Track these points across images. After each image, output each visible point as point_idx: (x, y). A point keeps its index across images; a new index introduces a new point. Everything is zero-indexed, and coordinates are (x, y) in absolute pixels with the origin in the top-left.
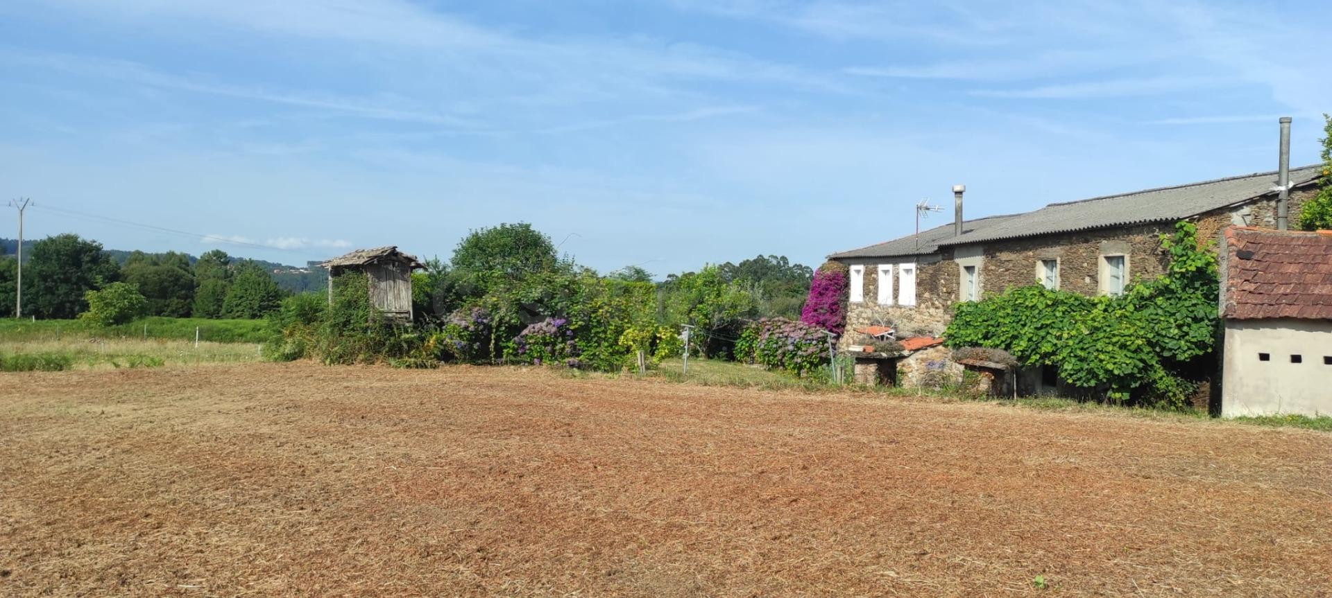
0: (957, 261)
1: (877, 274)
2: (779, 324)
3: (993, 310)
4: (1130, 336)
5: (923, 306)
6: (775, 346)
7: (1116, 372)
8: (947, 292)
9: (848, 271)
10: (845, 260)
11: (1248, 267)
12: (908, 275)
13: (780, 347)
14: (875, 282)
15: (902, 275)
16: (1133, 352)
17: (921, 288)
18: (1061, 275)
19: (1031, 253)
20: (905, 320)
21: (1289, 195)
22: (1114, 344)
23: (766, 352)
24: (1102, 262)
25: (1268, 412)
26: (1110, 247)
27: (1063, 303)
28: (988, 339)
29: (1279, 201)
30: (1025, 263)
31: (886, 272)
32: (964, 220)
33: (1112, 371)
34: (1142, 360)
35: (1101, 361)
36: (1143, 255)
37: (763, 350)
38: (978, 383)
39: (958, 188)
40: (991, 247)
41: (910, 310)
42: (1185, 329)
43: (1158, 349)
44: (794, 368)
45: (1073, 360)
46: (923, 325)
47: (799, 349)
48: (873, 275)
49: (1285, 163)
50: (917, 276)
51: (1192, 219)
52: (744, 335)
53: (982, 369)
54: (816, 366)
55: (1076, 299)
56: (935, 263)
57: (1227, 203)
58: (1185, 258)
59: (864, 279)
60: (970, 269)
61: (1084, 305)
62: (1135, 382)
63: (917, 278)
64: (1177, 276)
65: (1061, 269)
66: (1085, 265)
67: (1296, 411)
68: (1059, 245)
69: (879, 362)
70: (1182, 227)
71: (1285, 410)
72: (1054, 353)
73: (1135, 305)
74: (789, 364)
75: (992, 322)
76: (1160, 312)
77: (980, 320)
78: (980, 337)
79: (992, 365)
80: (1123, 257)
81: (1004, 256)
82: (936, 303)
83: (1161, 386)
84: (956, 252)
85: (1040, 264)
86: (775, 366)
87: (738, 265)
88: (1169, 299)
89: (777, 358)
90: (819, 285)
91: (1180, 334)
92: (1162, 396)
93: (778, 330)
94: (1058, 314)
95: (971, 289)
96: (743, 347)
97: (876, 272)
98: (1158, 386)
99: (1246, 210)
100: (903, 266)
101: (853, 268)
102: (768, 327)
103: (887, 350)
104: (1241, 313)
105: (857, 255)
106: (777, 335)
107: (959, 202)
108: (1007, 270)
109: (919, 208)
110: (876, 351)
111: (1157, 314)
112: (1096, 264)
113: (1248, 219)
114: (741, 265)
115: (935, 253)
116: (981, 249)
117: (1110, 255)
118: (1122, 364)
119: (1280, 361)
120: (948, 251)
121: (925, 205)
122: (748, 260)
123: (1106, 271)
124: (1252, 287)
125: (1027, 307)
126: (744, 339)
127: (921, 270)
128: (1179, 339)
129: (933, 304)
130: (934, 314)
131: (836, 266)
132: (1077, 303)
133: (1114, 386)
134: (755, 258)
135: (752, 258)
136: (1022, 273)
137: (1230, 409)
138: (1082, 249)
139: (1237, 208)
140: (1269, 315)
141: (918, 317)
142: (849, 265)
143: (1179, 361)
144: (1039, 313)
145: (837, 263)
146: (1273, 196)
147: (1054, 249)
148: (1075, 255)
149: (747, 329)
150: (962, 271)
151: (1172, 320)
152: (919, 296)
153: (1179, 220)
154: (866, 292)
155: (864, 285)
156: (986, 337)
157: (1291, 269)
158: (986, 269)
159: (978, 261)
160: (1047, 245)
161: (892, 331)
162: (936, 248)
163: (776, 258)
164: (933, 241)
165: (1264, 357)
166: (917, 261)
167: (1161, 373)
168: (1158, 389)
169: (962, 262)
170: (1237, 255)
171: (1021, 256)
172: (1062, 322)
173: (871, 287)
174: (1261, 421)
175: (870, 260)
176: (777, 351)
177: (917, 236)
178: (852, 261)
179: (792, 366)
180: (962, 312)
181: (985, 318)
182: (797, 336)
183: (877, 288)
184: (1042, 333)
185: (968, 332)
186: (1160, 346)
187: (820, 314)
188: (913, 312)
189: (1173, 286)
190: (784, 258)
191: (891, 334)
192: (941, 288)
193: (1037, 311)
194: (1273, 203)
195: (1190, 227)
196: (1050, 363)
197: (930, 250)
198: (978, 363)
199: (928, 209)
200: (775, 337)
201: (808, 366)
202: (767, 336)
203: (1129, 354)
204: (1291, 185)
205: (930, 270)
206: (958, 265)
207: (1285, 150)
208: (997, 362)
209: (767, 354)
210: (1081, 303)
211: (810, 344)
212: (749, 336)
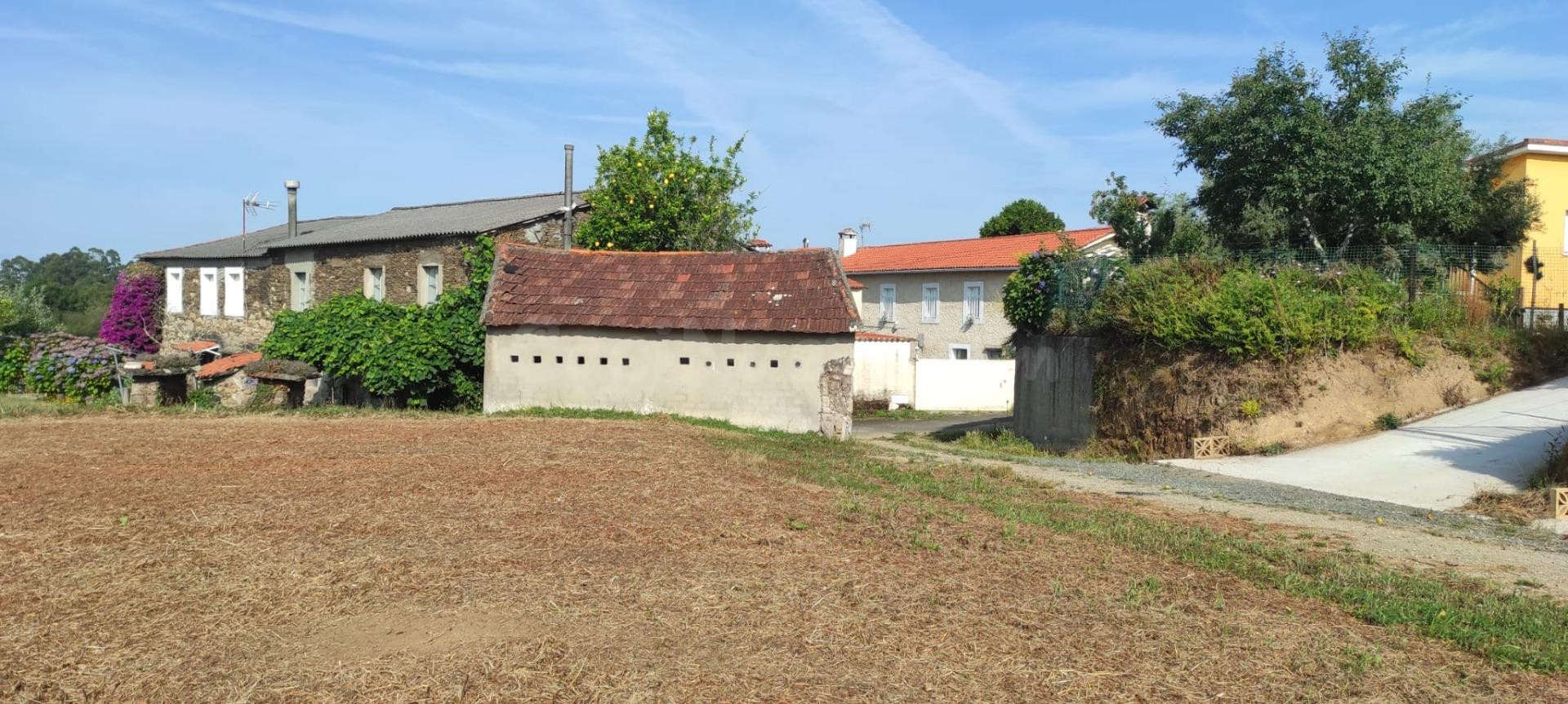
0: (288, 266)
1: (199, 278)
2: (58, 340)
3: (312, 320)
4: (426, 344)
5: (252, 316)
6: (51, 368)
7: (412, 379)
8: (278, 301)
9: (163, 275)
10: (161, 262)
11: (510, 280)
12: (235, 281)
13: (60, 369)
14: (196, 289)
15: (229, 281)
16: (430, 359)
17: (250, 297)
18: (386, 284)
19: (359, 261)
20: (232, 333)
21: (573, 215)
22: (413, 352)
23: (38, 377)
24: (421, 272)
25: (514, 406)
26: (427, 257)
27: (374, 313)
28: (305, 351)
29: (564, 220)
30: (354, 270)
31: (210, 277)
32: (298, 220)
33: (408, 378)
34: (436, 367)
35: (399, 368)
36: (453, 266)
37: (35, 374)
38: (273, 397)
39: (291, 184)
40: (322, 252)
41: (238, 321)
42: (481, 336)
43: (457, 356)
44: (76, 395)
45: (376, 369)
46: (253, 338)
47: (83, 370)
48: (194, 281)
49: (569, 186)
50: (246, 282)
51: (489, 234)
52: (8, 357)
53: (277, 382)
54: (108, 390)
55: (387, 309)
56: (264, 268)
57: (520, 220)
58: (482, 270)
59: (184, 285)
60: (301, 275)
61: (395, 315)
62: (431, 388)
63: (245, 284)
64: (477, 287)
65: (387, 278)
66: (407, 274)
67: (537, 404)
68: (384, 252)
69: (162, 379)
70: (481, 241)
71: (527, 404)
72: (362, 363)
73: (442, 314)
74: (70, 390)
75: (310, 334)
76: (462, 320)
77: (298, 331)
78: (296, 349)
79: (287, 377)
80: (437, 267)
81: (334, 262)
82: (267, 313)
83: (461, 391)
84: (286, 256)
85: (367, 271)
86: (52, 394)
87: (38, 261)
88: (470, 308)
89: (54, 384)
90: (124, 291)
91: (478, 341)
92: (463, 399)
93: (55, 349)
94: (368, 324)
95: (302, 296)
96: (7, 372)
97: (197, 275)
98: (458, 390)
99: (538, 227)
100: (229, 270)
101: (170, 271)
102: (41, 345)
103: (172, 366)
104: (496, 322)
105: (174, 255)
106: (54, 355)
107: (292, 199)
108: (337, 278)
109: (246, 204)
110: (157, 368)
111: (459, 323)
112: (415, 273)
113: (540, 235)
114: (43, 261)
115: (264, 257)
116: (311, 254)
117: (427, 265)
118: (418, 371)
119: (526, 361)
120: (278, 255)
121: (253, 201)
122: (54, 255)
123: (424, 279)
124: (507, 298)
125: (342, 317)
126: (9, 361)
127: (249, 275)
128: (477, 346)
129: (263, 314)
130: (265, 325)
131: (147, 269)
132: (387, 313)
133: (412, 393)
134: (67, 251)
135: (62, 250)
136: (351, 282)
137: (490, 406)
138: (404, 258)
139: (530, 225)
140: (516, 322)
141: (247, 329)
142: (165, 267)
143: (476, 366)
144: (352, 323)
145: (148, 264)
146: (559, 216)
147: (380, 257)
148: (398, 264)
149: (12, 349)
150: (293, 277)
151: (470, 329)
152: (248, 305)
153: (479, 233)
154: (186, 302)
155: (184, 292)
156: (302, 349)
157: (543, 282)
158: (316, 276)
159: (308, 267)
160: (374, 252)
161: (218, 346)
162: (265, 251)
163: (100, 252)
164: (266, 242)
165: (515, 359)
166: (246, 266)
167: (462, 378)
168: (458, 394)
169: (294, 267)
170: (504, 270)
171: (350, 264)
172: (371, 331)
173: (192, 295)
174: (512, 413)
175: (192, 262)
176: (54, 374)
177: (243, 236)
178: (169, 263)
179: (73, 393)
180: (281, 323)
181: (303, 329)
182: (79, 355)
183: (198, 296)
184: (353, 343)
185: (285, 344)
186: (459, 353)
187: (126, 327)
188: (241, 324)
189: (473, 297)
190: (112, 253)
191: (216, 350)
192: (271, 296)
193: (350, 321)
194: (560, 222)
195: (488, 241)
196: (357, 373)
197: (258, 253)
198: (272, 376)
199: (256, 204)
200: (51, 358)
201: (96, 391)
202: (39, 356)
203: (425, 361)
204: (574, 206)
205: (260, 275)
206: (288, 270)
207: (568, 175)
208: (292, 374)
209: (41, 379)
210: (392, 313)
211: (97, 364)
212: (16, 358)
